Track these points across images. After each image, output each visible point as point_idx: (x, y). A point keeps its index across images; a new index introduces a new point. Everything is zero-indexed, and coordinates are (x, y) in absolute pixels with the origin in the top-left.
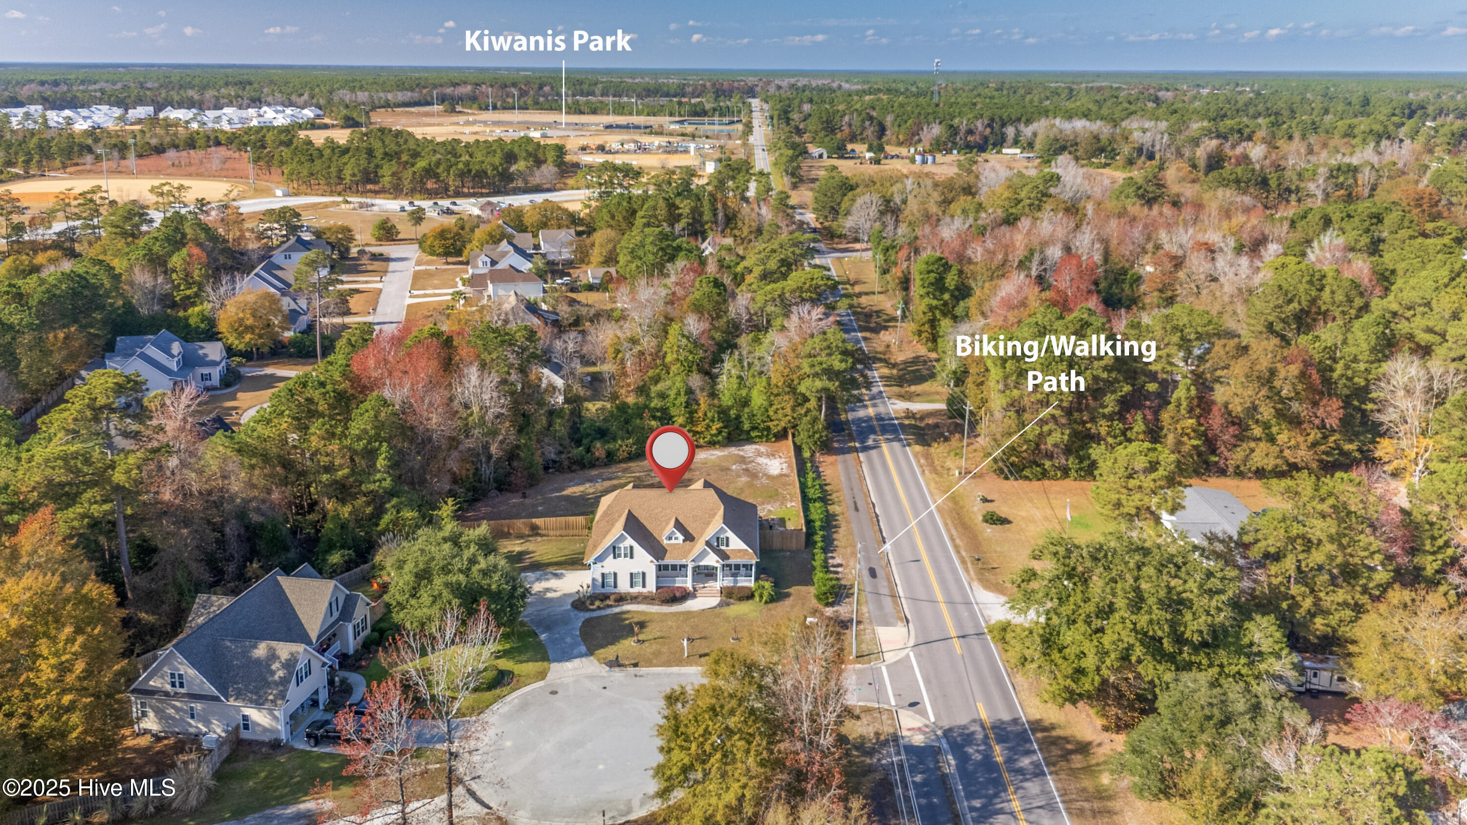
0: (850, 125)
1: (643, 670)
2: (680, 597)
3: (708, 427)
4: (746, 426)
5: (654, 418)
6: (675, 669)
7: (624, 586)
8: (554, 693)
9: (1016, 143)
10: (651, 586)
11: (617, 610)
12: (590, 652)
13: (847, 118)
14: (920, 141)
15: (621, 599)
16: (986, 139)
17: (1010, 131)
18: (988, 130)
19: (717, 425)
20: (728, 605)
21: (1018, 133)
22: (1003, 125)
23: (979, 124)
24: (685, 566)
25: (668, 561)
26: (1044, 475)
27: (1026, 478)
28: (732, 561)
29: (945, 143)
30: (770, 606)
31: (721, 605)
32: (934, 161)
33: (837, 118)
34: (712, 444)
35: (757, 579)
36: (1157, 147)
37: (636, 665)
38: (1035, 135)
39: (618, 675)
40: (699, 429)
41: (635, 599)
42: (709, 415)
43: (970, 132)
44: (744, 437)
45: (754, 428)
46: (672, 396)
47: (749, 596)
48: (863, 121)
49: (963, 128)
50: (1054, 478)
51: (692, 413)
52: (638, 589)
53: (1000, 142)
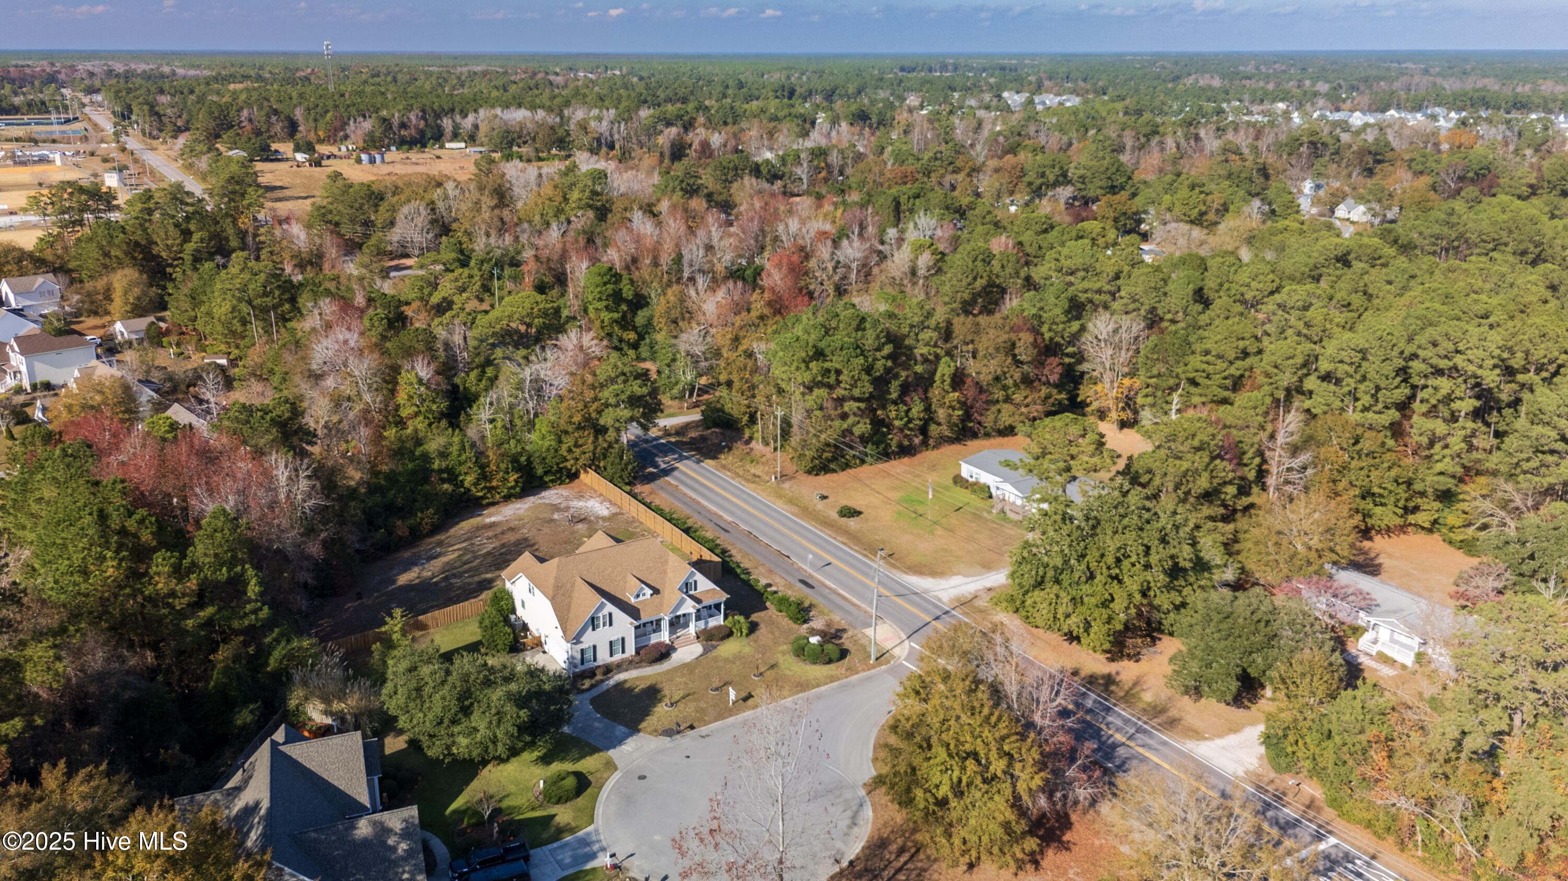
0: (250, 120)
1: (704, 730)
2: (664, 653)
3: (505, 480)
4: (540, 471)
5: (443, 481)
6: (731, 720)
7: (603, 657)
8: (642, 777)
9: (455, 136)
10: (631, 650)
11: (612, 682)
12: (634, 729)
13: (245, 113)
14: (346, 137)
15: (608, 670)
16: (422, 133)
17: (447, 124)
18: (422, 124)
19: (513, 477)
20: (715, 647)
21: (456, 127)
22: (438, 116)
23: (413, 117)
24: (658, 622)
25: (645, 618)
26: (847, 466)
27: (834, 471)
28: (706, 603)
29: (381, 139)
30: (752, 637)
31: (706, 651)
32: (383, 161)
33: (233, 113)
34: (507, 498)
35: (726, 617)
36: (616, 137)
37: (692, 727)
38: (476, 127)
39: (686, 741)
40: (494, 483)
41: (620, 666)
42: (503, 466)
43: (403, 125)
44: (536, 483)
45: (546, 473)
46: (455, 453)
47: (727, 634)
48: (268, 116)
49: (396, 122)
50: (855, 466)
51: (482, 467)
52: (618, 657)
53: (438, 137)
